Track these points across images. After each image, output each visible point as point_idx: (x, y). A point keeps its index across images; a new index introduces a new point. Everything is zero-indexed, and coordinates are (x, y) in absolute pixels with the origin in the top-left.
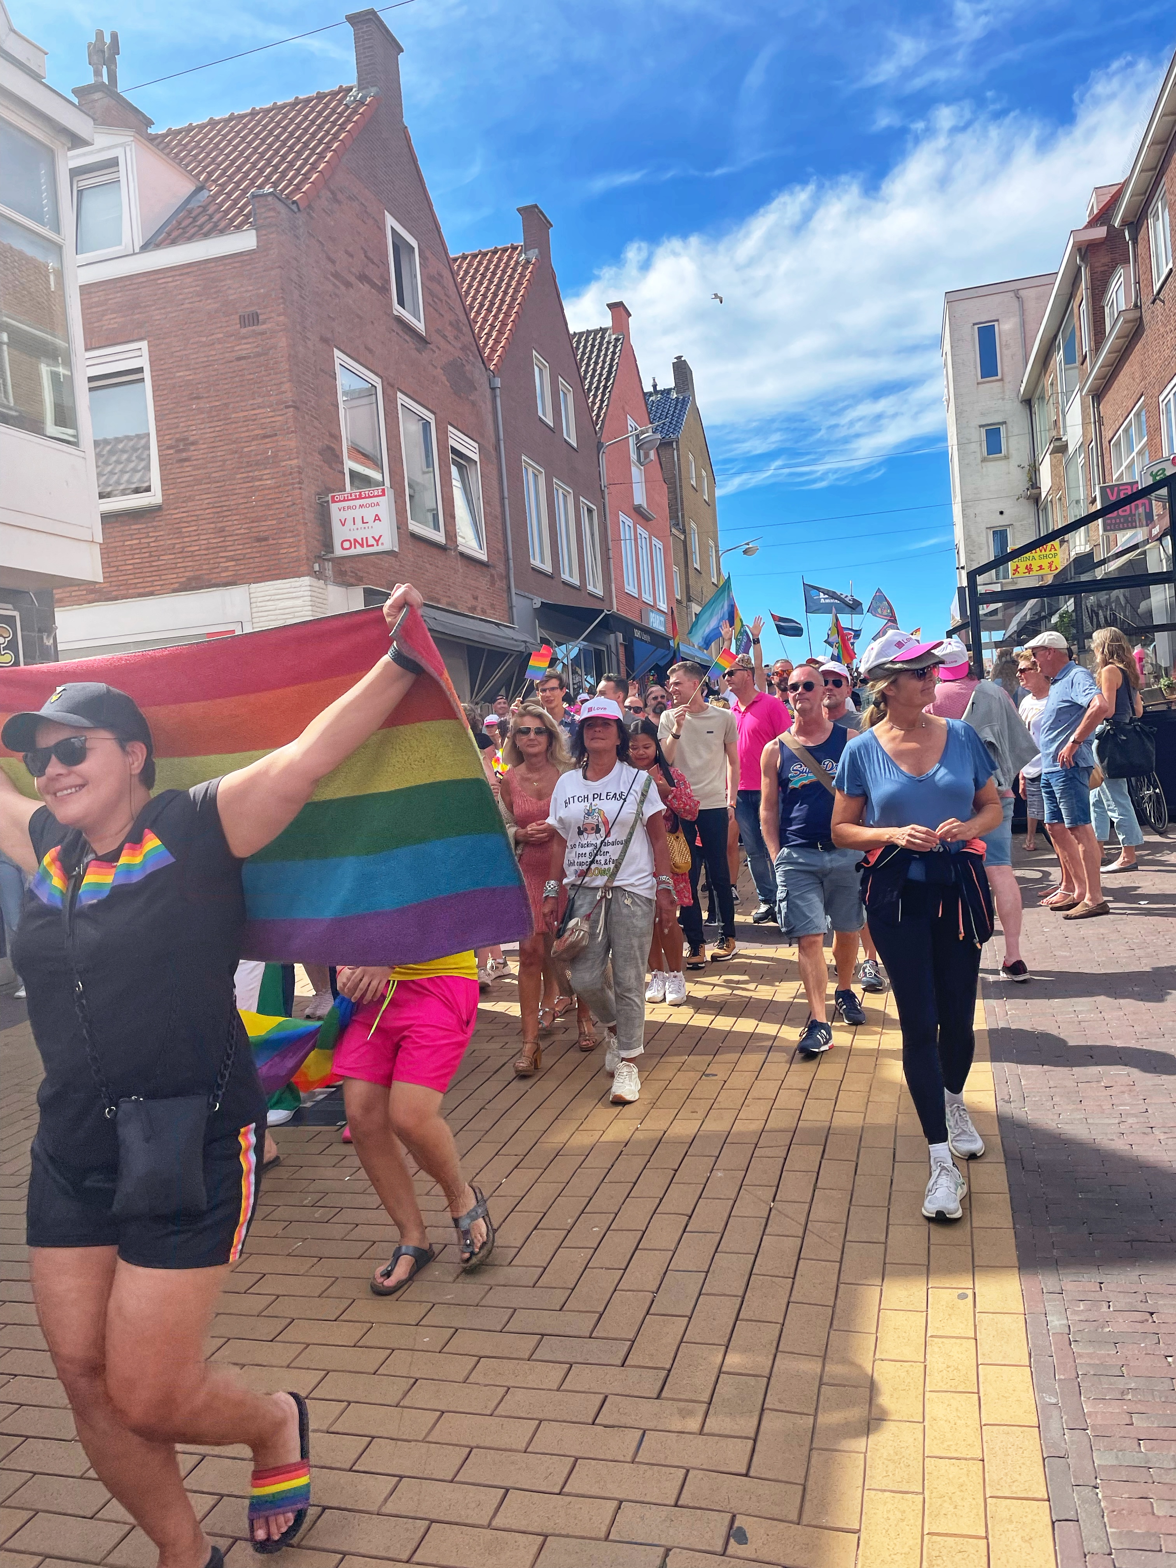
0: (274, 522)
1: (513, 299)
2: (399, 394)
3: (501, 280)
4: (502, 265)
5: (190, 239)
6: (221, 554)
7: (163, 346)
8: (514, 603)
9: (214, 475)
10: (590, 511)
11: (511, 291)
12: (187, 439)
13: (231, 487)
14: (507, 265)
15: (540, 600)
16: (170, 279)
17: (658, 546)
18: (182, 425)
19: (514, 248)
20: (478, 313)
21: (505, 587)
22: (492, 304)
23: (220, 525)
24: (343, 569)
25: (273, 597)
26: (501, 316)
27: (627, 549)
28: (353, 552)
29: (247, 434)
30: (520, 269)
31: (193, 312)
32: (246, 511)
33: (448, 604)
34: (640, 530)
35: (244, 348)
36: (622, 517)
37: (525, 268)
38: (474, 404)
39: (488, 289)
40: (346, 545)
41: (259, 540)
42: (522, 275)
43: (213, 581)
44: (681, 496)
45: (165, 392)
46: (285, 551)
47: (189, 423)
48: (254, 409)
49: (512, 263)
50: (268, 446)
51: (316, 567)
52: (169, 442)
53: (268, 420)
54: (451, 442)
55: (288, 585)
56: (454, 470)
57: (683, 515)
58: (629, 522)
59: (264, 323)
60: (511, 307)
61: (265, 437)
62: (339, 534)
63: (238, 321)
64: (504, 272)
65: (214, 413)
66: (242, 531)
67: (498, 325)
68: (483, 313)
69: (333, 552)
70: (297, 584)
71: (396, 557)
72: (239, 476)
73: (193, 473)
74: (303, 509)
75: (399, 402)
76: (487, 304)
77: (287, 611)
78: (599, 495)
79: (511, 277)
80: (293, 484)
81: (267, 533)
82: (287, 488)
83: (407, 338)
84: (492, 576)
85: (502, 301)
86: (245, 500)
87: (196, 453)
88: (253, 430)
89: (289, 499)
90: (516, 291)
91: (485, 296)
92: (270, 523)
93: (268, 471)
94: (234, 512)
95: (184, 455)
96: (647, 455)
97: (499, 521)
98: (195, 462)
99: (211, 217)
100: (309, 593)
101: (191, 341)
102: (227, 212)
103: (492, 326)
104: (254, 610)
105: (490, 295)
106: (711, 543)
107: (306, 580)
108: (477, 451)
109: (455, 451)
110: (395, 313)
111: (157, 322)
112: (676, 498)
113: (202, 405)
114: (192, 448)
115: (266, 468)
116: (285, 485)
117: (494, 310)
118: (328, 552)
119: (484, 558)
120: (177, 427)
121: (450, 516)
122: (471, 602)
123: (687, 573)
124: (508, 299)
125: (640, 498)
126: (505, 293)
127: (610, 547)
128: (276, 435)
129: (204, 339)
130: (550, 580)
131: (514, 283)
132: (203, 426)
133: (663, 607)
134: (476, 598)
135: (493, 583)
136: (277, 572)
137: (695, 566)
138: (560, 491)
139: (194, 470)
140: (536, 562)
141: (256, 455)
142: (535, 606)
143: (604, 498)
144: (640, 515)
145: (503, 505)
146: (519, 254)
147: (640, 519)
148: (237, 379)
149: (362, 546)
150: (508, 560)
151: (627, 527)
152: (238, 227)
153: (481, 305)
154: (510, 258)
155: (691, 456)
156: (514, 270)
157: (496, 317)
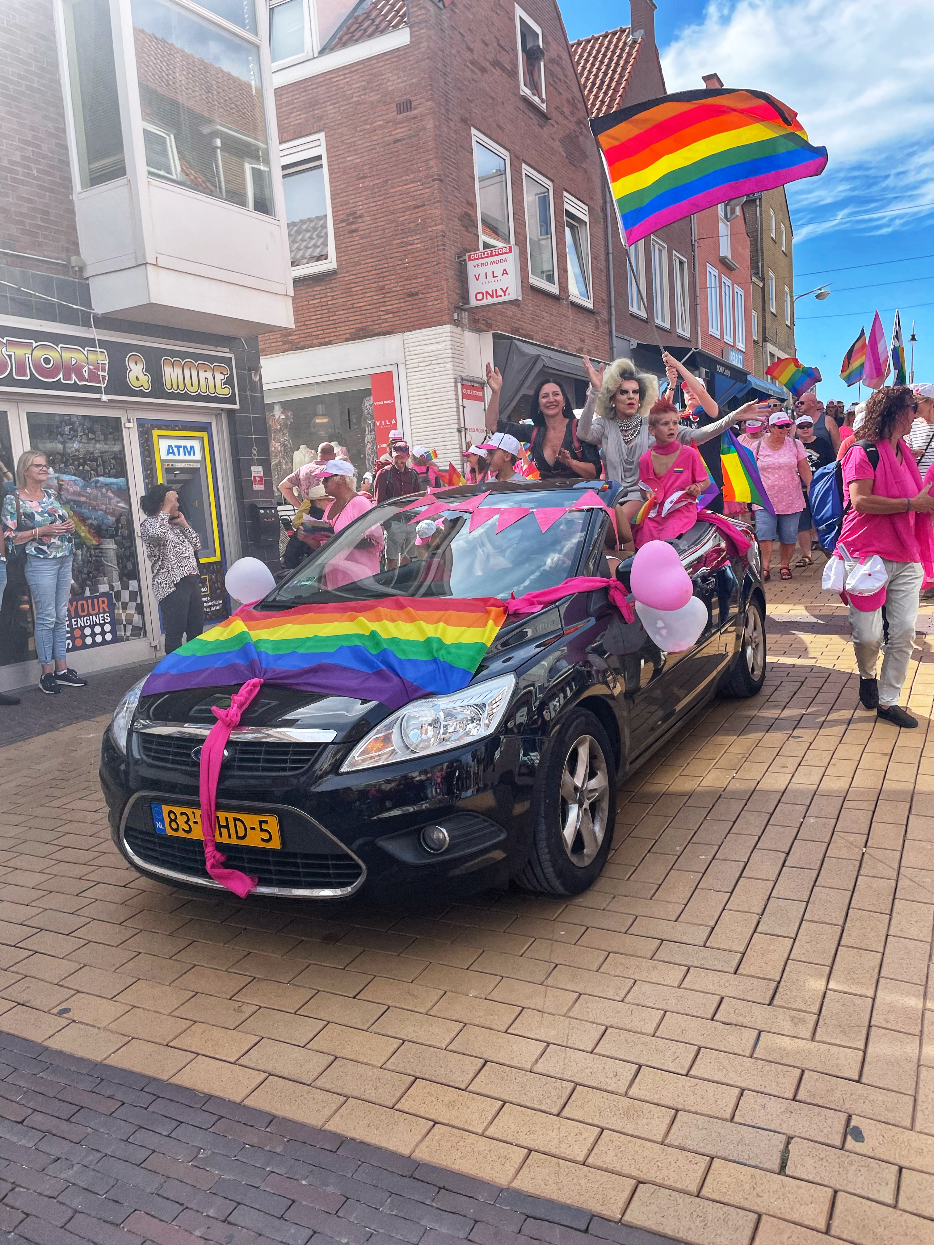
0: (423, 279)
1: (621, 76)
2: (524, 166)
3: (611, 60)
4: (612, 47)
5: (357, 41)
6: (382, 309)
7: (336, 136)
8: (615, 345)
9: (376, 242)
10: (681, 263)
11: (619, 69)
12: (356, 213)
13: (390, 252)
14: (616, 46)
15: (637, 341)
16: (342, 77)
17: (739, 293)
18: (351, 201)
19: (623, 31)
20: (590, 91)
21: (607, 330)
22: (602, 82)
23: (380, 284)
24: (476, 317)
25: (421, 343)
26: (610, 92)
27: (712, 295)
28: (485, 302)
29: (401, 206)
30: (627, 49)
31: (360, 104)
32: (399, 271)
33: (561, 347)
34: (724, 279)
35: (400, 132)
36: (709, 268)
37: (632, 47)
38: (585, 171)
39: (599, 69)
40: (480, 296)
41: (411, 295)
42: (629, 54)
43: (376, 331)
44: (762, 248)
45: (338, 175)
46: (431, 303)
47: (357, 199)
48: (406, 184)
49: (621, 44)
50: (419, 215)
51: (456, 316)
52: (342, 217)
53: (418, 192)
54: (566, 206)
55: (433, 332)
56: (567, 230)
57: (762, 265)
58: (715, 272)
59: (415, 108)
60: (619, 83)
61: (416, 207)
62: (474, 287)
63: (395, 109)
64: (614, 53)
65: (376, 190)
66: (398, 288)
67: (607, 100)
68: (595, 90)
69: (468, 303)
70: (441, 331)
71: (519, 306)
72: (396, 242)
73: (361, 241)
74: (446, 267)
75: (524, 172)
76: (598, 82)
77: (432, 354)
78: (690, 249)
79: (620, 57)
80: (438, 246)
81: (417, 289)
82: (433, 250)
83: (531, 115)
84: (597, 321)
85: (612, 79)
86: (400, 262)
87: (362, 224)
88: (406, 202)
89: (435, 259)
90: (624, 68)
91: (596, 76)
92: (420, 280)
93: (418, 237)
94: (392, 273)
95: (353, 227)
96: (733, 212)
97: (604, 274)
98: (362, 233)
99: (373, 21)
100: (449, 338)
101: (358, 129)
102: (386, 15)
103: (603, 102)
104: (407, 354)
105: (601, 75)
106: (787, 289)
107: (448, 328)
108: (587, 213)
109: (569, 214)
110: (522, 94)
111: (332, 116)
112: (757, 250)
113: (366, 184)
114: (360, 221)
115: (417, 234)
116: (432, 248)
117: (605, 87)
118: (465, 304)
119: (591, 306)
120: (348, 203)
121: (563, 270)
122: (579, 345)
123: (764, 316)
124: (617, 76)
125: (725, 250)
126: (614, 71)
127: (698, 293)
128: (424, 205)
129: (368, 127)
130: (645, 324)
131: (622, 62)
132: (367, 202)
133: (741, 346)
134: (583, 341)
135: (597, 328)
136: (425, 321)
137: (772, 310)
138: (657, 246)
139: (361, 239)
140: (634, 309)
141: (409, 223)
142: (632, 347)
143: (693, 251)
144: (725, 265)
145: (607, 260)
146: (627, 36)
147: (724, 269)
148: (394, 159)
149: (492, 297)
150: (610, 307)
151: (713, 277)
152: (394, 27)
153: (594, 84)
154: (619, 40)
155: (772, 212)
156: (623, 50)
157: (606, 94)
